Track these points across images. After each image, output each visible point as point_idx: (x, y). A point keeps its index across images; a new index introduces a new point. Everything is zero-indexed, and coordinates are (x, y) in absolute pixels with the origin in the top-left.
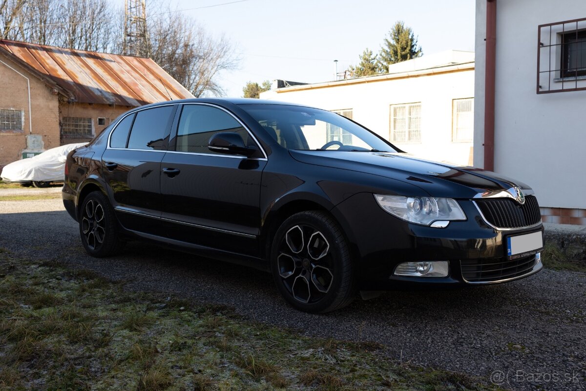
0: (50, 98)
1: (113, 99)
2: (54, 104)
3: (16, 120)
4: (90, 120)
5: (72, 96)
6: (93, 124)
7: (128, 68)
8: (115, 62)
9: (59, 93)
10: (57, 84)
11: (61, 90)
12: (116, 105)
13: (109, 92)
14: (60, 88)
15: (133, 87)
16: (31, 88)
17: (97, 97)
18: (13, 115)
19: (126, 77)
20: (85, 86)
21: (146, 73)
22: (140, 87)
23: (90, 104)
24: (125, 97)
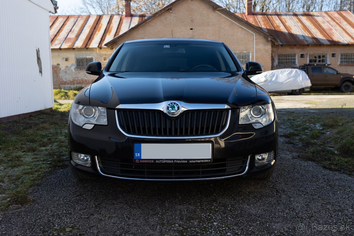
0: (266, 44)
1: (311, 41)
2: (269, 47)
3: (247, 58)
4: (295, 55)
5: (279, 42)
6: (297, 57)
7: (329, 19)
8: (321, 16)
9: (271, 41)
10: (270, 35)
11: (272, 39)
12: (311, 45)
13: (309, 37)
14: (272, 37)
15: (328, 32)
16: (256, 39)
17: (300, 40)
18: (246, 55)
19: (325, 26)
20: (294, 34)
21: (341, 21)
22: (333, 31)
23: (295, 45)
24: (320, 39)
